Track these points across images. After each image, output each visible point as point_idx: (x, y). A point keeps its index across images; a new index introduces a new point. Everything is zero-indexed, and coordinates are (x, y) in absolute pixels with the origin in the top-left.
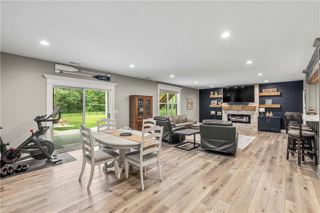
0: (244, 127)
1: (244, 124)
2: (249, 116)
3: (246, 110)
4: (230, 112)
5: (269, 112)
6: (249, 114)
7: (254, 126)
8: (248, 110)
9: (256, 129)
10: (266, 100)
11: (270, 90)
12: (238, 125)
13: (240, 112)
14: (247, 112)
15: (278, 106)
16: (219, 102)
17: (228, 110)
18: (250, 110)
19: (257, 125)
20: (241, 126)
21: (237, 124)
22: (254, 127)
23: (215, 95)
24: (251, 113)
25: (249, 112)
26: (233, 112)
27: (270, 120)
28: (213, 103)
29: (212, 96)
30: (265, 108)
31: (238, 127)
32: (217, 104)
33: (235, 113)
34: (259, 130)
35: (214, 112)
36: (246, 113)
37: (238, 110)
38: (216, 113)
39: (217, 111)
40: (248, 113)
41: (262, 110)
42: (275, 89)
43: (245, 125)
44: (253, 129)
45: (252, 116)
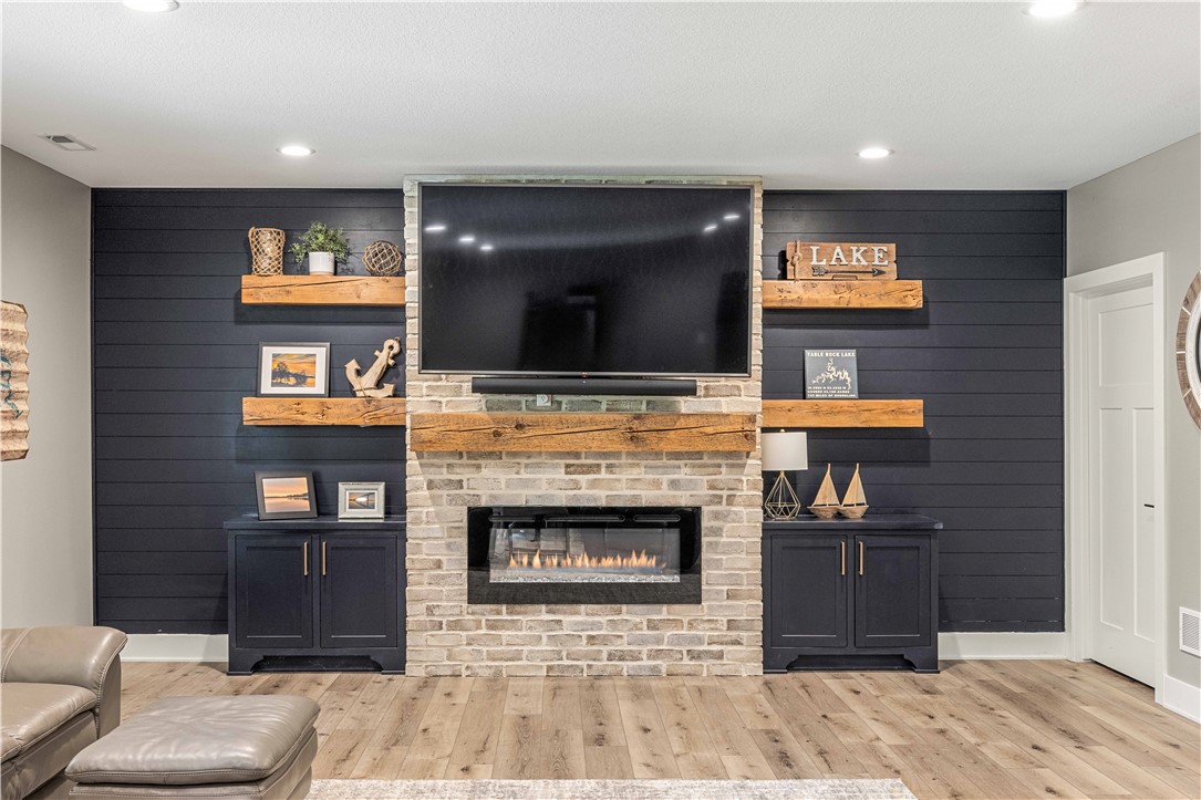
0: (643, 641)
1: (634, 615)
2: (686, 524)
3: (658, 455)
4: (501, 485)
5: (841, 469)
6: (683, 499)
7: (731, 625)
8: (677, 455)
9: (746, 658)
10: (809, 354)
11: (849, 254)
12: (583, 626)
13: (604, 475)
14: (665, 478)
15: (908, 413)
16: (352, 366)
17: (471, 455)
18: (699, 454)
19: (752, 609)
20: (605, 640)
21: (566, 619)
22: (734, 634)
23: (304, 270)
24: (705, 492)
25: (684, 473)
26: (526, 483)
27: (867, 549)
28: (280, 374)
29: (263, 286)
30: (813, 433)
31: (583, 646)
32: (331, 393)
33: (548, 486)
34: (769, 665)
35: (301, 485)
36: (657, 484)
37: (577, 455)
38: (323, 499)
39: (326, 470)
40: (674, 484)
41: (790, 452)
42: (882, 254)
43: (652, 625)
44: (720, 656)
45: (717, 515)
